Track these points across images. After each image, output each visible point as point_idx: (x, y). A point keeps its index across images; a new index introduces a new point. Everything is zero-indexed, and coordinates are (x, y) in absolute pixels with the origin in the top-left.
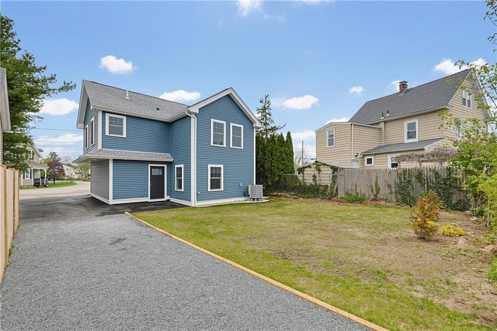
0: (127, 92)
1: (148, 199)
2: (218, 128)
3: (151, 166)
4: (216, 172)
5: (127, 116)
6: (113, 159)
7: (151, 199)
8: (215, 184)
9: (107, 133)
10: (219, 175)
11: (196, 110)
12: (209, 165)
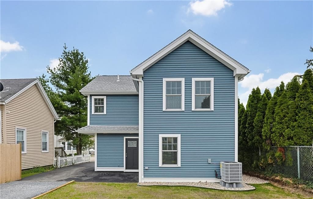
0: (118, 77)
1: (123, 169)
2: (174, 88)
3: (126, 139)
4: (170, 144)
5: (107, 96)
6: (97, 133)
7: (126, 169)
8: (170, 158)
9: (93, 113)
10: (175, 147)
11: (140, 72)
12: (160, 135)
